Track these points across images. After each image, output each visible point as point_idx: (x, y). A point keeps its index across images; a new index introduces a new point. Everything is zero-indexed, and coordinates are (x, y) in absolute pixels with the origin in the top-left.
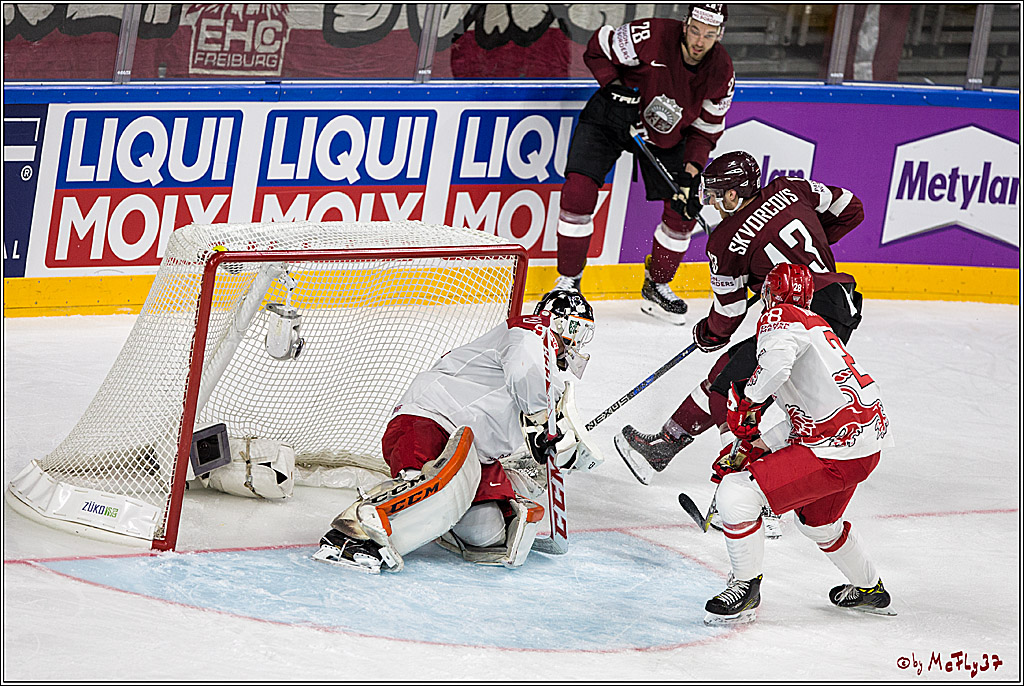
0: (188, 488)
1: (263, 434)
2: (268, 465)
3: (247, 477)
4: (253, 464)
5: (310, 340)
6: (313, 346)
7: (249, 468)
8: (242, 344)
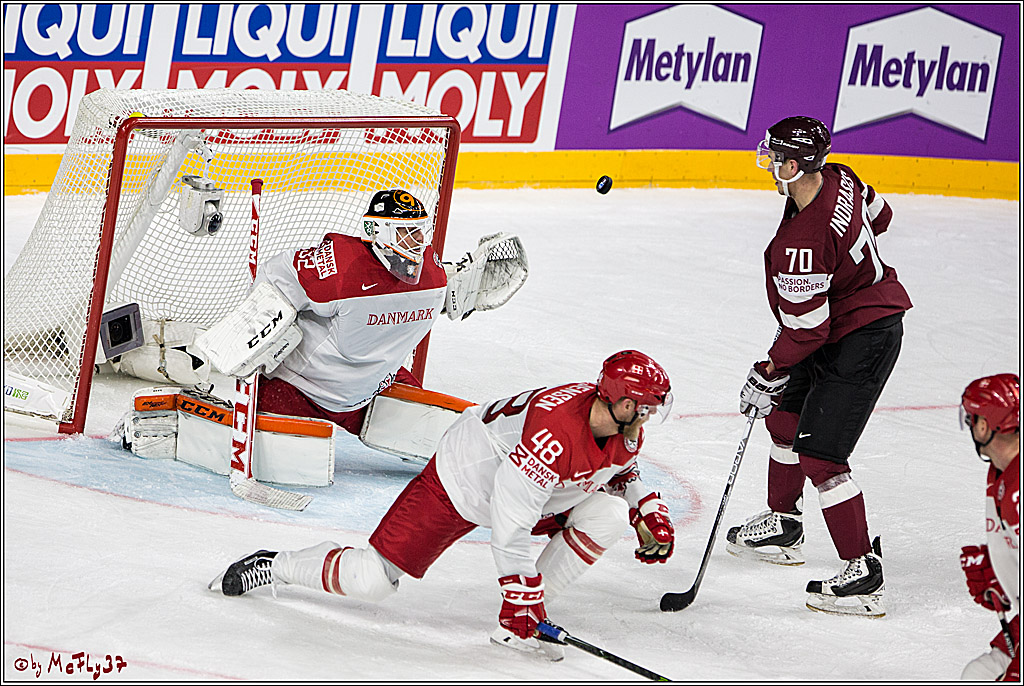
0: (98, 371)
1: (177, 315)
2: (183, 349)
3: (161, 362)
4: (167, 348)
5: (229, 215)
6: (232, 221)
7: (163, 352)
8: (156, 219)
